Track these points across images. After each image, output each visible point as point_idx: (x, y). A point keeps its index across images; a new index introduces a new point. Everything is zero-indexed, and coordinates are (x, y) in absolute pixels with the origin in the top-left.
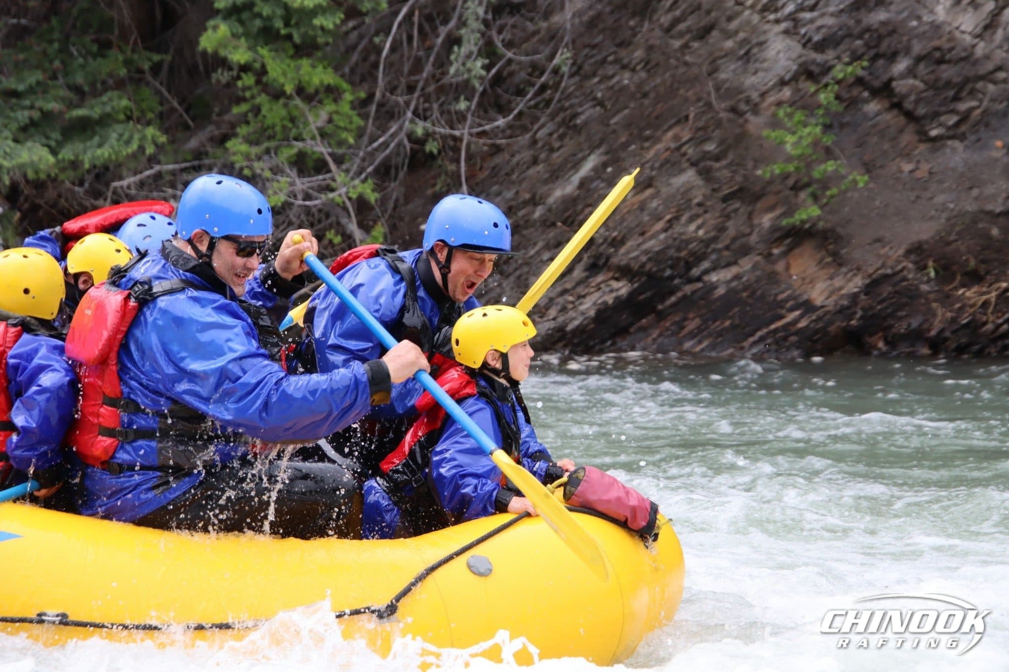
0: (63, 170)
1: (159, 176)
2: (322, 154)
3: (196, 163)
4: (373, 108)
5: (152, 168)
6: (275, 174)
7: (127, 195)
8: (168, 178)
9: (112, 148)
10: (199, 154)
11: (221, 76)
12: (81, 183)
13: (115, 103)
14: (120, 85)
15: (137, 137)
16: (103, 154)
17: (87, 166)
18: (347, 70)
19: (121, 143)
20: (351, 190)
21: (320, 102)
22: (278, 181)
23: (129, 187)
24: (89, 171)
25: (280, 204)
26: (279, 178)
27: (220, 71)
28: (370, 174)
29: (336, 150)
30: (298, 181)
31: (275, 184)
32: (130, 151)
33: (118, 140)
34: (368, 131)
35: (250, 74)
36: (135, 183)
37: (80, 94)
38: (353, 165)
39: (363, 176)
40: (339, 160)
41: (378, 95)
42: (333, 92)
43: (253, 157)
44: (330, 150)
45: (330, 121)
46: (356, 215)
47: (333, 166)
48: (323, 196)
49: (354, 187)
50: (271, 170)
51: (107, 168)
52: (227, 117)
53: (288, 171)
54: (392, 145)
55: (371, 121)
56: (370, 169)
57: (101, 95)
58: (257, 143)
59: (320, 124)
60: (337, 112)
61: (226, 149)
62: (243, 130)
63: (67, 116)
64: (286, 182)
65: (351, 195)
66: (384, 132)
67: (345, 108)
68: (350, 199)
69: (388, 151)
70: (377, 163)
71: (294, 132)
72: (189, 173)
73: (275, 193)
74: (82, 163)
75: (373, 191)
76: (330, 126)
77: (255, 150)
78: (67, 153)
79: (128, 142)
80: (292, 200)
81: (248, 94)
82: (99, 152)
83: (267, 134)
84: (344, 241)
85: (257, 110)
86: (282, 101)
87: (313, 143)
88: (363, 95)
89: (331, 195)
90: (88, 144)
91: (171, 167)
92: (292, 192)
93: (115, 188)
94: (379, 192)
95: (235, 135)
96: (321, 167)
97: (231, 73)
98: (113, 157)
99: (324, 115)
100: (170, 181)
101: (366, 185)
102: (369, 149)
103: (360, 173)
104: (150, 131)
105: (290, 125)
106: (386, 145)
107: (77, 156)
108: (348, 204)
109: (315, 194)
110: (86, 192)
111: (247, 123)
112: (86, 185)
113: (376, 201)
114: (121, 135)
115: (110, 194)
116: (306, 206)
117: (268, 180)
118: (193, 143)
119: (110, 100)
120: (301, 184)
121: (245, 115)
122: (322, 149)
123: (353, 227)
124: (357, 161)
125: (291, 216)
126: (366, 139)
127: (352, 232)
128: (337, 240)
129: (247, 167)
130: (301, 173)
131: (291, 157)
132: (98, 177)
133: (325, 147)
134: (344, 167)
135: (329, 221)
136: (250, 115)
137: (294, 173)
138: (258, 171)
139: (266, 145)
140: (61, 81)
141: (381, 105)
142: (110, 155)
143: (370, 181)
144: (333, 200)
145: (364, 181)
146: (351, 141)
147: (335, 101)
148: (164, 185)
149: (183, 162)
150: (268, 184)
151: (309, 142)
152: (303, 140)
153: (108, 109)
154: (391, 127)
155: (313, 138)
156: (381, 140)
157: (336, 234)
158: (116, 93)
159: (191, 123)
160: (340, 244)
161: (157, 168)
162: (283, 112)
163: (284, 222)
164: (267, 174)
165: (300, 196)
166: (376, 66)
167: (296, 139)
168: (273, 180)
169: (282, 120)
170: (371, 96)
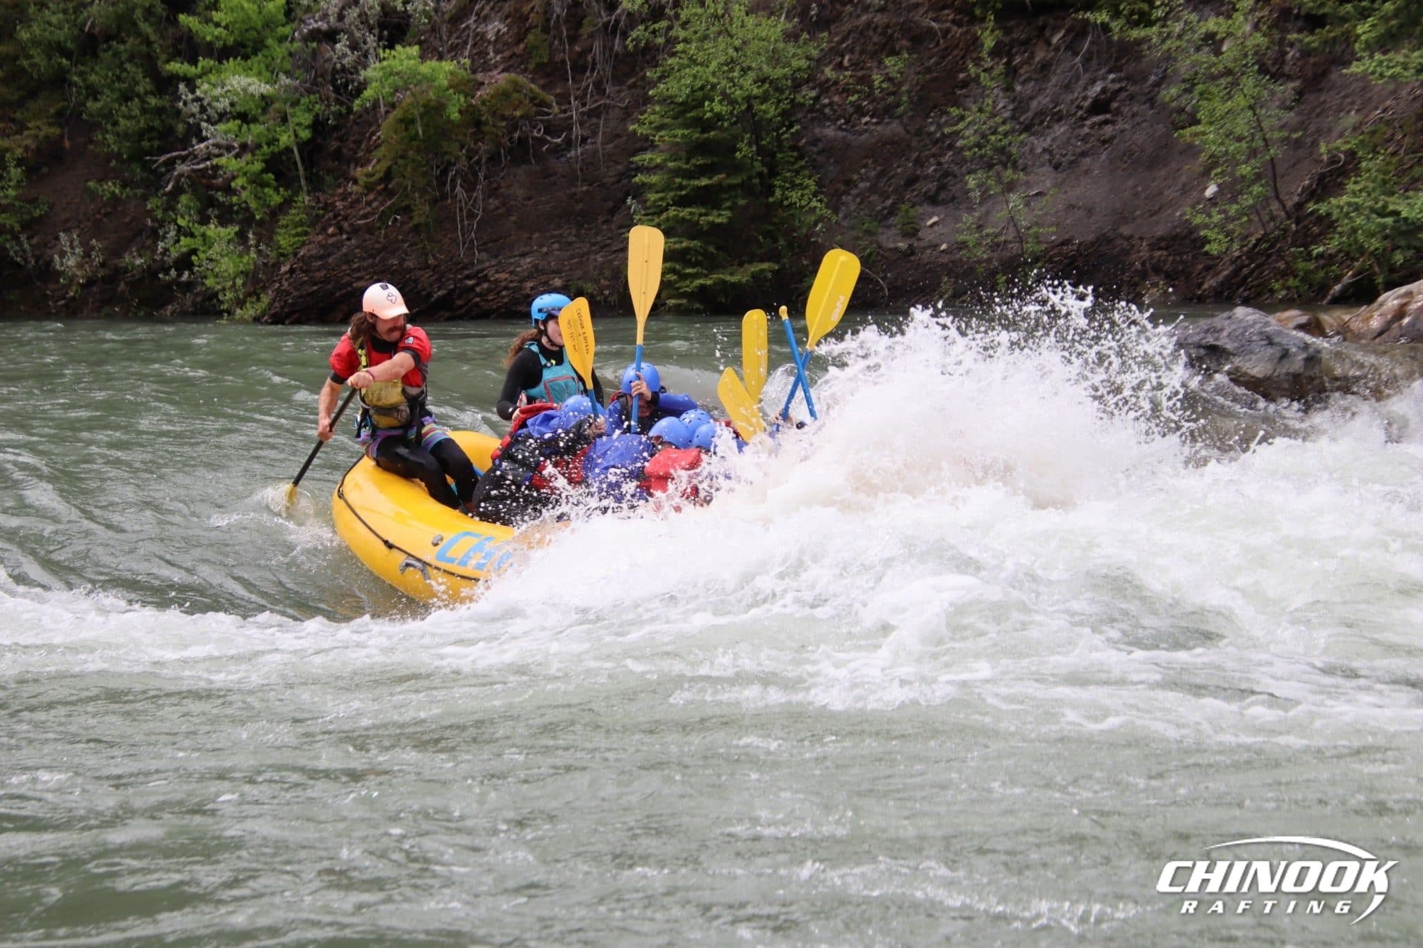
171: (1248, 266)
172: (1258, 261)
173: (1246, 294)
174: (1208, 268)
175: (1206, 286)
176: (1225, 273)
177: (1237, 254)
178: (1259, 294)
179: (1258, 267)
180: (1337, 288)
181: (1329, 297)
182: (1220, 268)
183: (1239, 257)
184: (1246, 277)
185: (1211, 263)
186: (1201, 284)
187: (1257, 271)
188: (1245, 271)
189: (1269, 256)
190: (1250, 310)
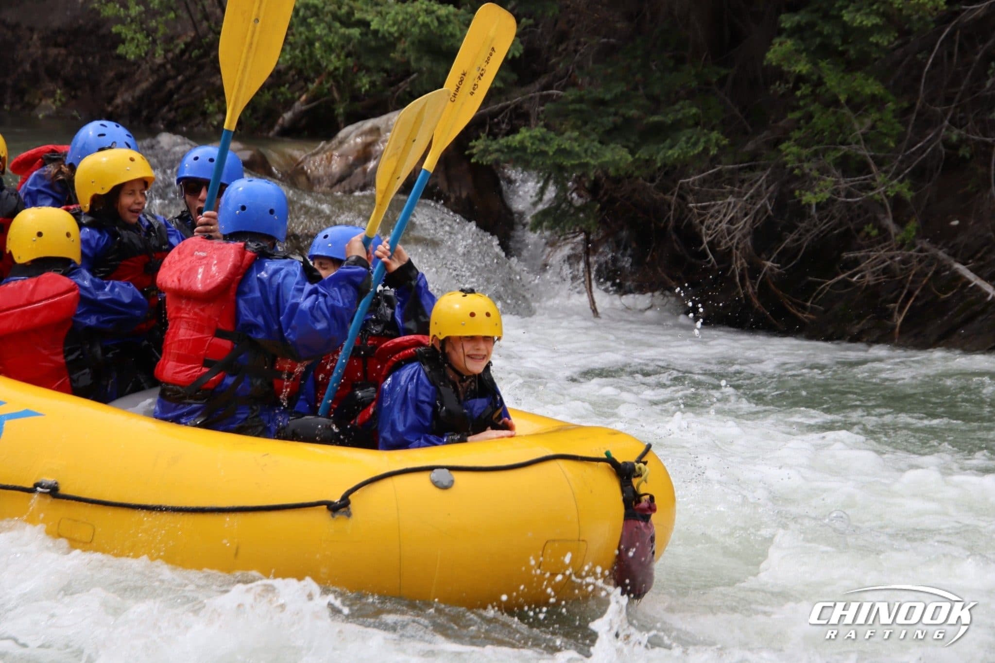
0: (638, 168)
1: (719, 174)
2: (865, 156)
3: (753, 163)
4: (913, 117)
5: (714, 168)
6: (822, 174)
7: (692, 190)
8: (727, 176)
9: (681, 149)
10: (755, 156)
11: (778, 88)
12: (652, 180)
13: (686, 111)
14: (691, 95)
15: (703, 140)
16: (673, 154)
17: (659, 165)
18: (891, 82)
19: (689, 145)
20: (889, 189)
21: (866, 110)
22: (824, 180)
23: (693, 183)
24: (659, 169)
25: (825, 200)
26: (824, 177)
27: (777, 83)
28: (907, 174)
29: (878, 154)
30: (842, 181)
31: (822, 183)
32: (696, 152)
33: (687, 142)
34: (908, 137)
35: (808, 85)
36: (699, 179)
37: (656, 103)
38: (892, 166)
39: (901, 177)
40: (879, 163)
41: (918, 105)
42: (876, 102)
43: (803, 158)
44: (872, 154)
45: (873, 127)
46: (892, 211)
47: (874, 168)
48: (864, 194)
49: (892, 186)
50: (818, 170)
51: (675, 167)
52: (781, 124)
53: (834, 171)
54: (929, 150)
55: (910, 129)
56: (907, 171)
57: (674, 104)
58: (806, 146)
59: (863, 130)
60: (881, 120)
61: (780, 151)
62: (796, 134)
63: (645, 122)
64: (832, 181)
65: (888, 193)
66: (922, 138)
67: (889, 116)
68: (887, 197)
69: (924, 155)
70: (914, 165)
71: (840, 138)
72: (745, 172)
73: (821, 191)
74: (655, 161)
75: (909, 189)
76: (873, 132)
77: (805, 152)
78: (643, 154)
79: (695, 144)
80: (836, 197)
81: (801, 103)
82: (670, 152)
83: (816, 138)
84: (879, 234)
85: (809, 117)
86: (831, 109)
87: (857, 147)
88: (905, 104)
89: (871, 194)
90: (662, 146)
91: (731, 166)
92: (835, 190)
93: (682, 184)
94: (915, 191)
95: (789, 139)
96: (863, 168)
97: (787, 86)
98: (682, 157)
99: (868, 122)
100: (729, 179)
101: (903, 185)
102: (908, 152)
103: (898, 175)
104: (715, 135)
105: (837, 131)
106: (923, 150)
107: (651, 156)
108: (886, 201)
109: (856, 192)
110: (657, 187)
111: (800, 129)
112: (657, 181)
113: (912, 198)
114: (690, 138)
115: (677, 189)
116: (848, 202)
117: (815, 179)
118: (750, 146)
119: (682, 108)
120: (844, 183)
121: (799, 120)
122: (864, 152)
123: (889, 222)
124: (896, 164)
125: (834, 211)
126: (905, 144)
127: (888, 226)
128: (874, 232)
129: (798, 167)
130: (845, 173)
131: (837, 158)
132: (666, 174)
133: (868, 151)
134: (884, 168)
135: (868, 216)
136: (802, 122)
137: (838, 173)
138: (807, 171)
139: (815, 148)
140: (641, 91)
141: (920, 114)
142: (679, 156)
143: (907, 181)
144: (872, 197)
145: (901, 181)
146: (892, 145)
147: (879, 110)
148: (724, 181)
149: (741, 163)
150: (814, 183)
151: (854, 146)
152: (849, 144)
153: (680, 116)
154: (929, 134)
155: (857, 143)
156: (919, 145)
157: (874, 228)
158: (687, 101)
159: (749, 128)
160: (876, 236)
161: (719, 167)
162: (833, 119)
163: (827, 216)
164: (815, 173)
165: (843, 194)
166: (918, 79)
167: (843, 143)
168: (819, 179)
169: (831, 126)
170: (912, 106)
171: (175, 77)
172: (188, 73)
173: (172, 115)
174: (121, 77)
175: (118, 101)
176: (144, 85)
177: (159, 60)
178: (188, 118)
179: (187, 80)
180: (288, 116)
181: (277, 128)
182: (137, 77)
183: (163, 66)
184: (171, 94)
185: (125, 70)
186: (111, 99)
187: (185, 87)
188: (171, 85)
189: (201, 68)
190: (178, 139)
